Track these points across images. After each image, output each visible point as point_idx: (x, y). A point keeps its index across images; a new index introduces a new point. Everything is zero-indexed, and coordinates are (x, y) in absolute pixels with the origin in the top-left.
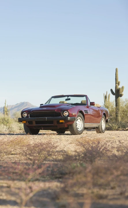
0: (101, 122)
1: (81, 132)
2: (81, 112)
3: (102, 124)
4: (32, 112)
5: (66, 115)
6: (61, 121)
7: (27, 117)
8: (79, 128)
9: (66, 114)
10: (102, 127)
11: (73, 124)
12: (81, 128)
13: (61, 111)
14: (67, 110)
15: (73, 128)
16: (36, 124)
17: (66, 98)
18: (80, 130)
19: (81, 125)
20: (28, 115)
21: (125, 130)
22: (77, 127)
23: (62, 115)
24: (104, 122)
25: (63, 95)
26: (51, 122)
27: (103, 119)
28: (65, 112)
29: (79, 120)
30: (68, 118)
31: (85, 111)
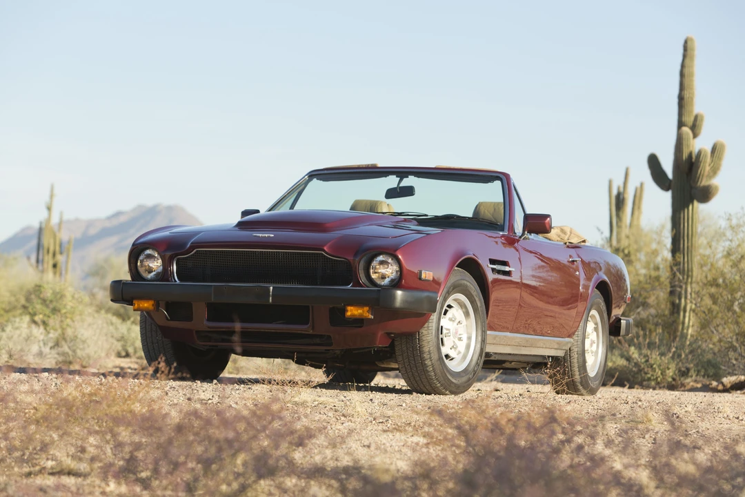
0: (579, 332)
1: (464, 379)
2: (471, 266)
3: (587, 342)
4: (192, 248)
5: (383, 277)
6: (352, 311)
7: (164, 275)
8: (452, 354)
9: (385, 271)
10: (584, 362)
11: (424, 331)
12: (464, 357)
13: (356, 255)
14: (391, 252)
15: (421, 352)
16: (208, 320)
17: (392, 182)
18: (456, 366)
19: (465, 337)
20: (171, 263)
22: (445, 350)
23: (363, 279)
24: (596, 329)
25: (374, 167)
26: (300, 313)
27: (594, 312)
28: (382, 263)
29: (456, 312)
30: (393, 297)
31: (493, 262)
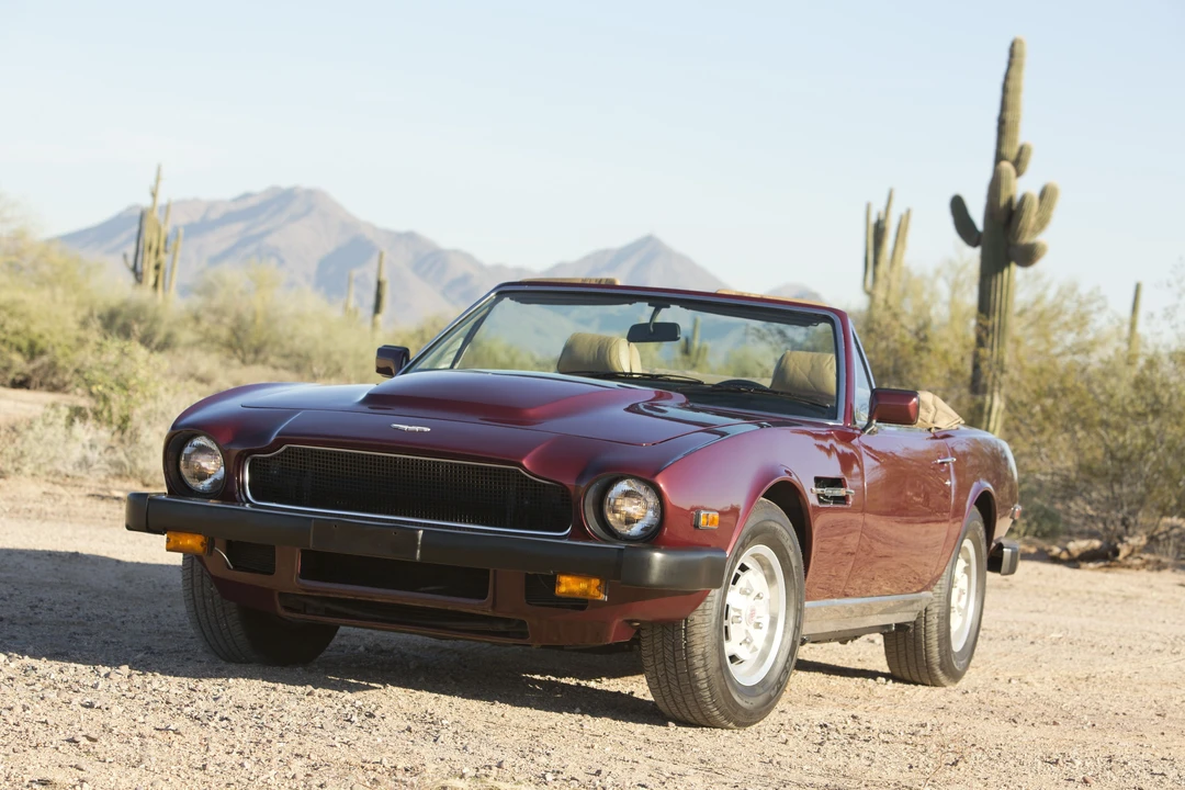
0: (943, 582)
1: (760, 699)
2: (784, 494)
3: (955, 593)
4: (279, 442)
5: (629, 521)
6: (569, 585)
7: (226, 490)
8: (742, 653)
9: (632, 508)
10: (948, 628)
11: (696, 617)
12: (763, 656)
13: (580, 477)
14: (647, 475)
15: (689, 655)
16: (304, 575)
18: (747, 674)
19: (765, 622)
20: (240, 469)
21: (1055, 560)
22: (730, 648)
23: (592, 524)
24: (967, 570)
26: (473, 581)
27: (968, 544)
28: (627, 494)
29: (753, 579)
30: (646, 564)
31: (820, 482)
